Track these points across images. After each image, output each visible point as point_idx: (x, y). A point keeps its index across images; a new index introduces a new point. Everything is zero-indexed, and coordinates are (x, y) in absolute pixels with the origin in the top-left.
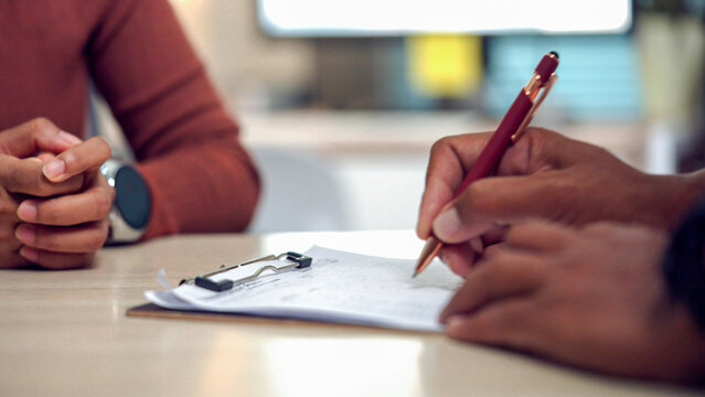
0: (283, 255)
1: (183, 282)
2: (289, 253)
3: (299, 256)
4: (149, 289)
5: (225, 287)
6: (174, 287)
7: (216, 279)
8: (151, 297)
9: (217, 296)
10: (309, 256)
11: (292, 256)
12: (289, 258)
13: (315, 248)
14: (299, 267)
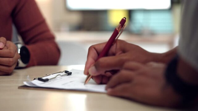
0: (64, 71)
1: (35, 79)
2: (65, 71)
3: (68, 72)
4: (25, 81)
5: (47, 80)
6: (32, 81)
7: (44, 78)
8: (25, 83)
9: (44, 83)
10: (71, 72)
11: (66, 72)
12: (65, 72)
13: (73, 70)
14: (68, 75)
